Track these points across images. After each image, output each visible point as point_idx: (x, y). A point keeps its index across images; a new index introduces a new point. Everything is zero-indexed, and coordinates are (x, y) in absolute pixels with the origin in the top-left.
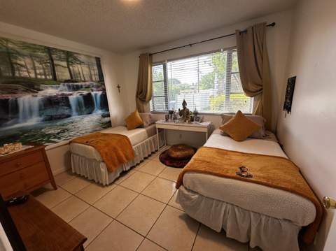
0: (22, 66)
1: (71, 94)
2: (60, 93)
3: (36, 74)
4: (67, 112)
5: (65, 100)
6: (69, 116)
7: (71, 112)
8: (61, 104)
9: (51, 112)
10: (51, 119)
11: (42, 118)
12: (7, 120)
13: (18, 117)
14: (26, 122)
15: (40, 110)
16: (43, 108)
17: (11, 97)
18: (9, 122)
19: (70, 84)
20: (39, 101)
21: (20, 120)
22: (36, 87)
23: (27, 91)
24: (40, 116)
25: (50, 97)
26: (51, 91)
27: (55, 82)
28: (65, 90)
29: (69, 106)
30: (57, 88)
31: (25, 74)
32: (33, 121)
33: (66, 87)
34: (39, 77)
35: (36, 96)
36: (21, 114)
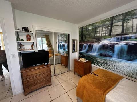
0: (98, 31)
1: (118, 44)
2: (110, 43)
3: (102, 34)
4: (110, 54)
5: (112, 47)
6: (111, 57)
7: (113, 54)
8: (108, 49)
9: (102, 52)
10: (101, 55)
11: (98, 54)
12: (89, 51)
13: (92, 51)
14: (93, 53)
15: (99, 50)
16: (100, 49)
17: (92, 44)
18: (90, 52)
19: (120, 37)
20: (99, 46)
21: (92, 52)
22: (100, 40)
23: (97, 42)
24: (98, 52)
25: (104, 45)
26: (105, 42)
27: (109, 37)
28: (114, 41)
29: (113, 51)
30: (109, 40)
31: (98, 35)
32: (95, 54)
33: (115, 39)
34: (103, 35)
35: (99, 44)
36: (93, 50)
